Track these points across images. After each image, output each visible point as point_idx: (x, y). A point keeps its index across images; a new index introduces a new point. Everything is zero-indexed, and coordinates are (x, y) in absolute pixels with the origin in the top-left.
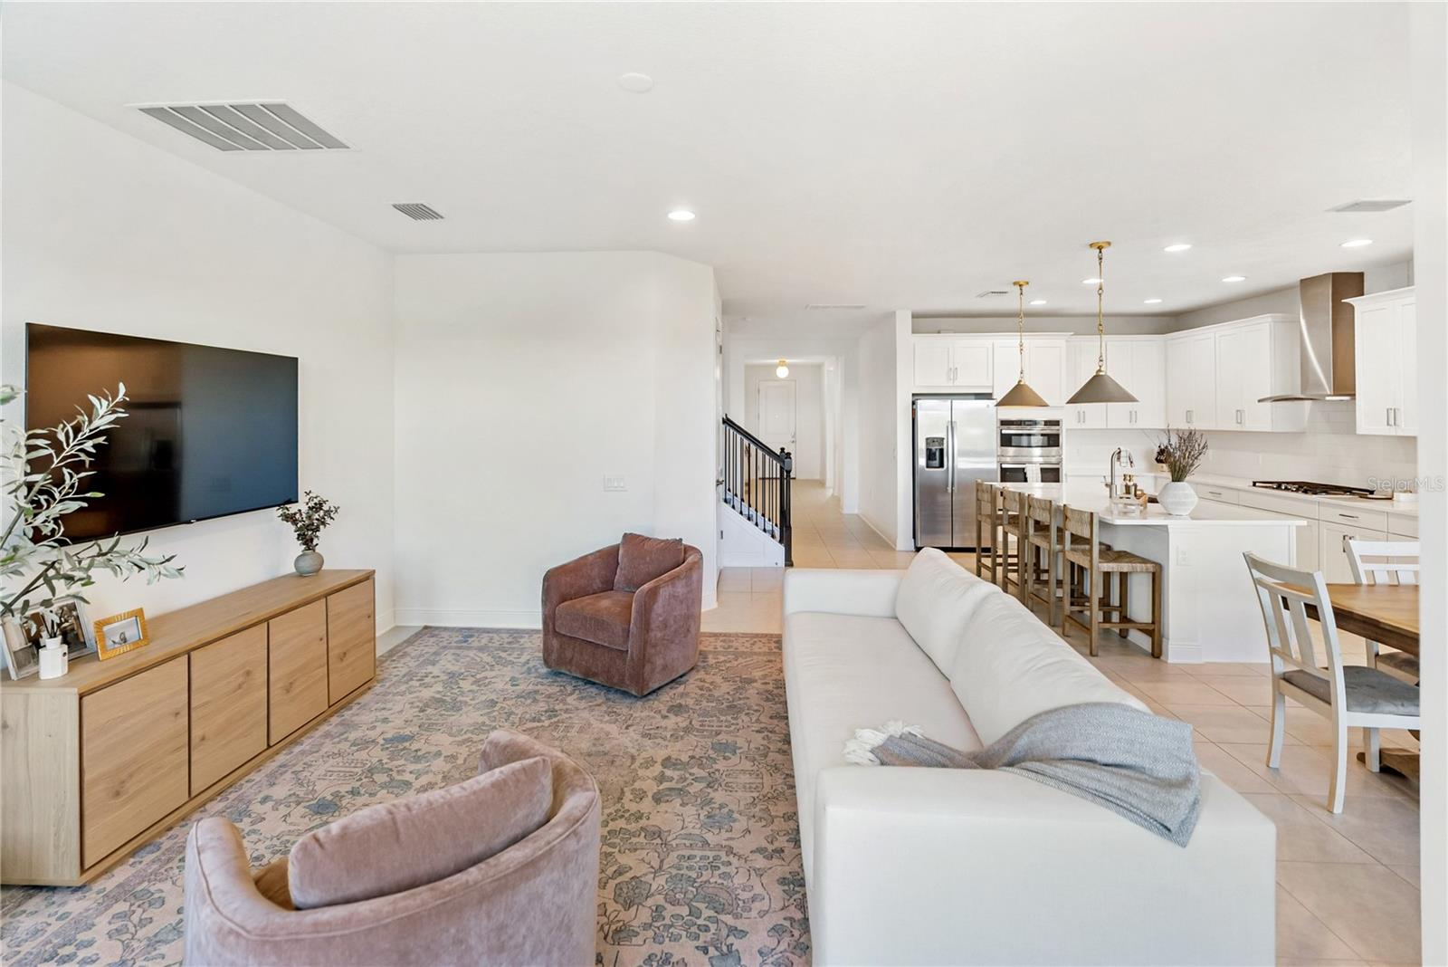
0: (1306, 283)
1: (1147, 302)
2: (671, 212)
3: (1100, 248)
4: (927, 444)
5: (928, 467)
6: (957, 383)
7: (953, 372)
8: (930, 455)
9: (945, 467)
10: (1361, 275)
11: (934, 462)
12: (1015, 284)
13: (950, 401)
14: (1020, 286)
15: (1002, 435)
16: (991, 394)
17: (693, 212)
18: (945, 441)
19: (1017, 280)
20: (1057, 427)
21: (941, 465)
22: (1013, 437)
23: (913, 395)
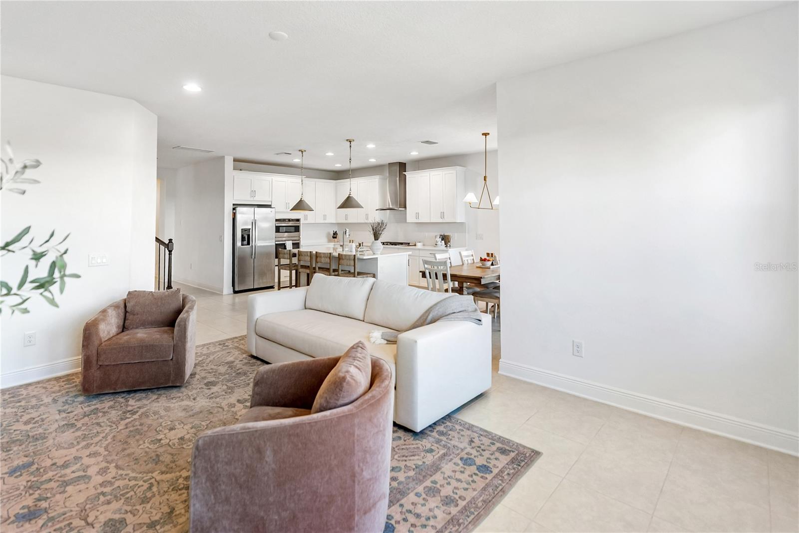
0: (391, 165)
1: (336, 165)
2: (185, 85)
3: (350, 142)
4: (242, 232)
5: (242, 245)
6: (255, 199)
7: (253, 193)
8: (243, 239)
9: (251, 245)
10: (405, 164)
11: (245, 242)
12: (300, 151)
13: (253, 208)
14: (302, 152)
15: (276, 226)
16: (270, 205)
17: (202, 88)
18: (251, 230)
19: (301, 149)
20: (298, 222)
21: (248, 244)
22: (280, 228)
23: (234, 205)
